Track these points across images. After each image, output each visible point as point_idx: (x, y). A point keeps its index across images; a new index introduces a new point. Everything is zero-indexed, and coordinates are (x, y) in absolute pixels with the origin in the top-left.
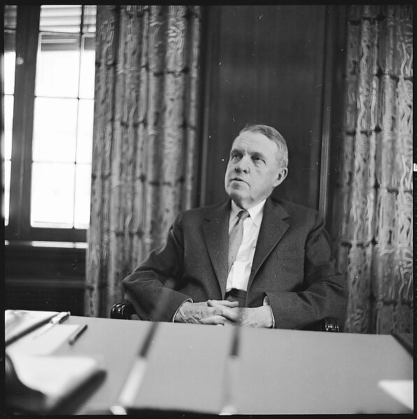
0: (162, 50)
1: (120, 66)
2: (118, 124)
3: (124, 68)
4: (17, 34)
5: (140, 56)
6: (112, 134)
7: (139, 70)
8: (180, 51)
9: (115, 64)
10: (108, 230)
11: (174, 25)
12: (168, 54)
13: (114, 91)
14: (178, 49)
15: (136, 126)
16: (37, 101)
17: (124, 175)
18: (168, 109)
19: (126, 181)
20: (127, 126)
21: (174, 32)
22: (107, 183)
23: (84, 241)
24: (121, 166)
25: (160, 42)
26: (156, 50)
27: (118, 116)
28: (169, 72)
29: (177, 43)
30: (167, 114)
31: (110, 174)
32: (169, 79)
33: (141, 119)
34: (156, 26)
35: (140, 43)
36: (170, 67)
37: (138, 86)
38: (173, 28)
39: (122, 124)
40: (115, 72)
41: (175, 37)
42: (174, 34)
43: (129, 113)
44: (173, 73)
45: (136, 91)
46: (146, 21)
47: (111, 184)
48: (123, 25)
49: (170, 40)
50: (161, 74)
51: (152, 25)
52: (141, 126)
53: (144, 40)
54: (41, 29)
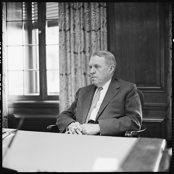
0: (90, 21)
1: (72, 30)
2: (72, 53)
3: (74, 31)
4: (38, 22)
5: (80, 25)
6: (70, 57)
7: (80, 31)
8: (97, 21)
9: (69, 29)
10: (71, 95)
11: (94, 11)
12: (92, 23)
13: (70, 40)
14: (96, 21)
15: (81, 53)
16: (47, 47)
17: (77, 73)
18: (93, 45)
19: (78, 75)
20: (77, 54)
21: (94, 13)
22: (69, 77)
23: (58, 100)
24: (75, 69)
25: (89, 19)
26: (87, 22)
27: (72, 50)
28: (93, 30)
29: (96, 18)
30: (93, 47)
31: (71, 73)
32: (93, 33)
33: (82, 50)
34: (87, 12)
35: (80, 20)
36: (93, 28)
37: (80, 37)
38: (94, 12)
39: (75, 53)
40: (70, 33)
41: (94, 16)
42: (94, 15)
43: (78, 48)
44: (94, 30)
45: (80, 39)
46: (82, 11)
47: (71, 77)
48: (72, 14)
49: (92, 17)
50: (89, 32)
51: (85, 12)
52: (83, 53)
53: (82, 19)
54: (47, 19)
